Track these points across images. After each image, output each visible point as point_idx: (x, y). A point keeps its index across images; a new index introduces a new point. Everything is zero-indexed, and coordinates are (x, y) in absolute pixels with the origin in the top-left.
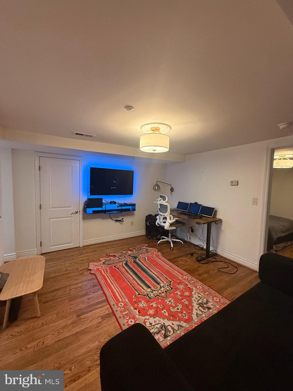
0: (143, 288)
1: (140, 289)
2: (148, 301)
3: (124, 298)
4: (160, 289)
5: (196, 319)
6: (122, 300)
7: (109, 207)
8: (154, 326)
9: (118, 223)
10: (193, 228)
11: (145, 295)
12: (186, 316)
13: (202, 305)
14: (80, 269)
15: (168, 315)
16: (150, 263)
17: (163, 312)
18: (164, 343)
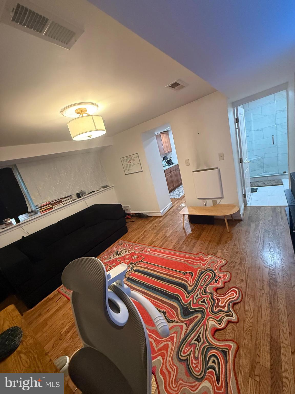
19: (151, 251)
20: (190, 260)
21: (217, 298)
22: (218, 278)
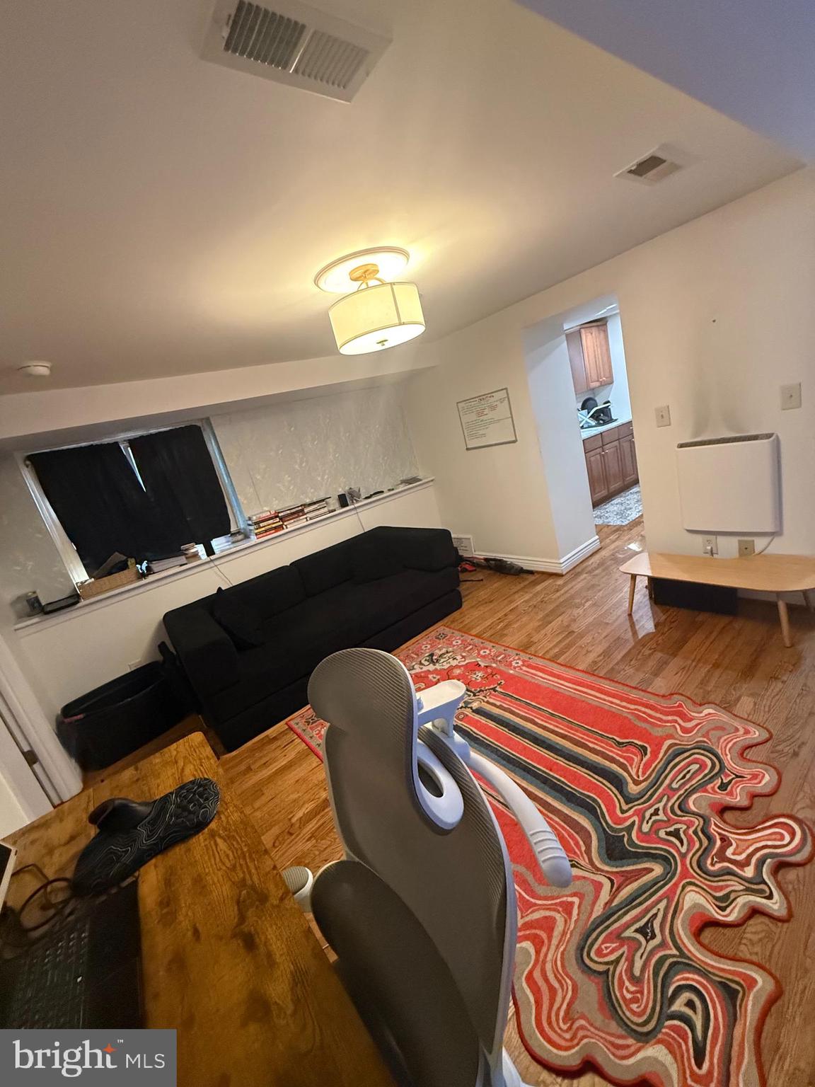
19: (523, 665)
20: (643, 709)
21: (719, 834)
22: (730, 778)
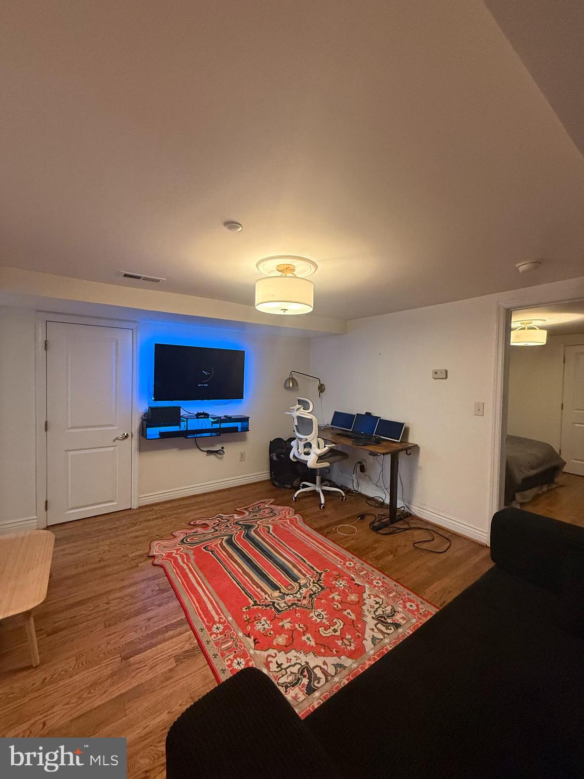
0: (263, 590)
1: (258, 593)
2: (275, 617)
3: (223, 614)
4: (299, 591)
5: (372, 649)
6: (220, 618)
7: (194, 425)
8: (287, 670)
9: (212, 457)
10: (364, 463)
11: (269, 605)
12: (352, 644)
13: (383, 619)
14: (130, 556)
15: (315, 646)
16: (278, 538)
17: (304, 638)
18: (307, 705)
